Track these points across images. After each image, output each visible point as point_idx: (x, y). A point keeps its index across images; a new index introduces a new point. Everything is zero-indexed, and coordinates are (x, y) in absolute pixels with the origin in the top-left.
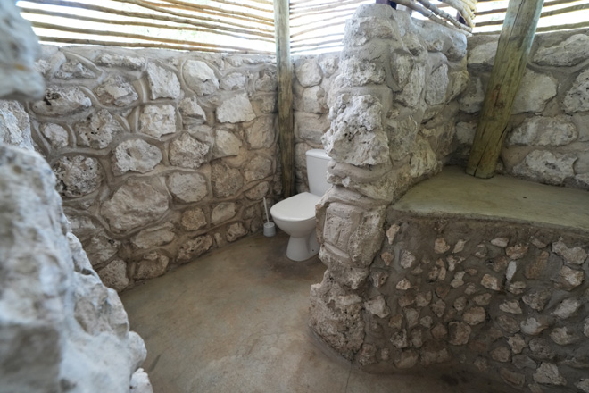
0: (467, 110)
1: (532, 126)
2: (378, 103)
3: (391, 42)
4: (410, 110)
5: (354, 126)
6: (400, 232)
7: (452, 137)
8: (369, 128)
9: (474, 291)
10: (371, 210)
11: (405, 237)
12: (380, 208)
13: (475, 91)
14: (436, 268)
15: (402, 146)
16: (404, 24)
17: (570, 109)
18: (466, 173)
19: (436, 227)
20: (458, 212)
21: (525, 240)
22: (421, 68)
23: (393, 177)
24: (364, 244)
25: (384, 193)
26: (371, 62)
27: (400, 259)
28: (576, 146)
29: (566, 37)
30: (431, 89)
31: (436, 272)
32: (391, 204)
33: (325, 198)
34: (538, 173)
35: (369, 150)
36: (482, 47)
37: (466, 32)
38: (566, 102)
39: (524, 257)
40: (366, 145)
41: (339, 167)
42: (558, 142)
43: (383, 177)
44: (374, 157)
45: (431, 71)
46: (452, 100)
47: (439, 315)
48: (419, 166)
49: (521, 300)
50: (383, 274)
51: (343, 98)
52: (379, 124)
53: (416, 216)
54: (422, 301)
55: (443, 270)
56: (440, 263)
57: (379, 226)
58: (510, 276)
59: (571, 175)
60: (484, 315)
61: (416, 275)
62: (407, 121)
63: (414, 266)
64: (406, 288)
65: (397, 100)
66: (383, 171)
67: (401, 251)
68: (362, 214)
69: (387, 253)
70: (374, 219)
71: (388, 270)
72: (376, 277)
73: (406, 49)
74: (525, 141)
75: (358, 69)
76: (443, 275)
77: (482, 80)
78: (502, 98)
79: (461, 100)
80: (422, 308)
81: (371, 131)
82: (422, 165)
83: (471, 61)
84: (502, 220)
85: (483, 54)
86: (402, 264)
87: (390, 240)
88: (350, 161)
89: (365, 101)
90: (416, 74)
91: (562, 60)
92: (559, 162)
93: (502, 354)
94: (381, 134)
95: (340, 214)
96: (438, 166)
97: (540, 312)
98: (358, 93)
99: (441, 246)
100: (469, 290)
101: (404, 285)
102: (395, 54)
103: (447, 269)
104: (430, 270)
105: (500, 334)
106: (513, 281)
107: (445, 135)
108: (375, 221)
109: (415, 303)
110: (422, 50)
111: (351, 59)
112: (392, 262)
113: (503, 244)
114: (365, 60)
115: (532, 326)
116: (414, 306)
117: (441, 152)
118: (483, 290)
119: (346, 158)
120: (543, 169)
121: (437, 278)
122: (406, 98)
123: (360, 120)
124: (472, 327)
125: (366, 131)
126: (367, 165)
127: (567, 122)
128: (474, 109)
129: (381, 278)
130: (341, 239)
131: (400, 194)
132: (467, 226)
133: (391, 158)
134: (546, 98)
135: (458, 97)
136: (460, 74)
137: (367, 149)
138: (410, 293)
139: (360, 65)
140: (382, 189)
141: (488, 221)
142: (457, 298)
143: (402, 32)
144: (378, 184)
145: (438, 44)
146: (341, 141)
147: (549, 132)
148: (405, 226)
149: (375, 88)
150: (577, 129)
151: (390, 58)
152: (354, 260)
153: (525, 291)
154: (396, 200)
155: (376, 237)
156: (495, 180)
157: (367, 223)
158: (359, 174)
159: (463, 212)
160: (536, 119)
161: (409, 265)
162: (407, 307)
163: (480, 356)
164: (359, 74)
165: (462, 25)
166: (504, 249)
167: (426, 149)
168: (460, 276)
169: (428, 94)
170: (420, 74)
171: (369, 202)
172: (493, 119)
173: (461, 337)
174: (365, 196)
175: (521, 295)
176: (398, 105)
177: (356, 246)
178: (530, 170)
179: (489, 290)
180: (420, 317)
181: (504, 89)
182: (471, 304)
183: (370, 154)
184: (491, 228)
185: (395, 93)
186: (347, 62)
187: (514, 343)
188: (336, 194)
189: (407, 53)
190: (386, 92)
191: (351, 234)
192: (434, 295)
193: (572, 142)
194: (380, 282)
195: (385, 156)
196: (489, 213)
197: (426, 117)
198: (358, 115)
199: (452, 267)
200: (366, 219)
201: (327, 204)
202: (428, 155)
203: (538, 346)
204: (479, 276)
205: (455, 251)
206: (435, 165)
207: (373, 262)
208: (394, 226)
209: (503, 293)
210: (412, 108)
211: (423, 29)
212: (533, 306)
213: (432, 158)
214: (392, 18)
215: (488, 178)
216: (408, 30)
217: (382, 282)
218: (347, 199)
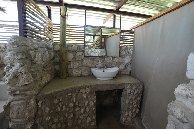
0: (56, 61)
1: (72, 64)
2: (25, 65)
3: (27, 47)
4: (38, 65)
5: (17, 73)
6: (43, 102)
7: (54, 69)
8: (23, 73)
9: (68, 109)
10: (30, 99)
11: (44, 103)
12: (33, 97)
13: (57, 57)
14: (57, 108)
15: (37, 76)
16: (31, 41)
17: (77, 60)
18: (60, 78)
19: (53, 96)
20: (58, 90)
21: (75, 92)
22: (39, 53)
23: (37, 85)
24: (30, 112)
25: (34, 92)
26: (20, 53)
27: (45, 111)
28: (80, 68)
29: (73, 45)
30: (44, 58)
31: (57, 109)
32: (37, 94)
33: (8, 101)
34: (76, 75)
35: (25, 80)
36: (56, 46)
37: (52, 42)
38: (76, 59)
39: (76, 95)
40: (23, 78)
41: (13, 88)
42: (77, 67)
43: (33, 87)
44: (27, 82)
45: (43, 53)
46: (52, 59)
47: (62, 121)
48: (45, 80)
49: (79, 106)
50: (40, 118)
51: (10, 64)
52: (27, 71)
53: (47, 95)
54: (56, 120)
55: (59, 108)
56: (58, 106)
57: (34, 103)
58: (75, 101)
59: (81, 74)
60: (73, 114)
61: (52, 113)
62: (38, 68)
63: (50, 111)
64: (49, 119)
65: (33, 62)
66: (32, 85)
67: (44, 108)
68: (27, 102)
69: (40, 111)
70: (32, 101)
71: (42, 116)
72: (38, 121)
73: (32, 49)
74: (71, 68)
75: (16, 55)
76: (59, 109)
77: (58, 54)
78: (64, 59)
79: (54, 59)
80: (56, 122)
81: (24, 74)
82: (46, 79)
83: (55, 49)
84: (69, 89)
85: (57, 48)
86: (46, 112)
87: (40, 106)
88: (18, 85)
89: (20, 65)
90: (38, 55)
91: (73, 50)
92: (78, 71)
93: (80, 122)
94: (28, 74)
95: (17, 105)
96: (52, 78)
97: (83, 107)
98: (17, 62)
99: (56, 101)
100: (67, 110)
101: (49, 118)
102: (29, 51)
103: (60, 107)
104: (55, 109)
105: (78, 117)
106: (76, 102)
107: (52, 69)
108: (33, 102)
109: (54, 122)
110: (39, 48)
111: (11, 52)
112: (42, 113)
113: (71, 94)
114: (18, 52)
115: (82, 111)
116: (54, 123)
117: (52, 74)
118: (70, 108)
119: (16, 84)
120: (76, 73)
121: (58, 111)
122: (35, 62)
123: (19, 71)
124: (71, 119)
125: (22, 74)
126: (25, 85)
127: (77, 63)
128: (58, 61)
129: (40, 120)
130: (19, 114)
131: (40, 90)
132: (61, 93)
133: (34, 80)
134: (72, 58)
135: (53, 59)
136: (52, 53)
137: (24, 80)
138: (51, 120)
139: (16, 53)
140: (33, 91)
141: (66, 90)
142: (65, 114)
143: (31, 44)
144: (31, 89)
145: (43, 46)
146: (12, 79)
147: (75, 65)
148: (44, 100)
149: (23, 60)
150: (79, 64)
151: (27, 51)
152: (27, 119)
153: (79, 103)
154: (39, 93)
155: (34, 107)
156: (67, 79)
157: (30, 103)
158: (22, 88)
159: (59, 90)
160: (72, 63)
161: (48, 111)
162: (52, 125)
163: (76, 126)
164: (16, 56)
165: (50, 40)
166: (71, 95)
167: (46, 74)
168: (64, 107)
169: (43, 59)
170: (39, 55)
171: (29, 96)
172: (63, 64)
173: (70, 124)
174: (27, 95)
175: (78, 105)
176: (33, 64)
177: (27, 114)
178: (74, 74)
179: (72, 107)
180: (57, 125)
181: (63, 56)
182: (69, 113)
183: (25, 81)
184: (67, 91)
185: (31, 61)
186: (10, 52)
187: (81, 117)
188: (13, 98)
189: (33, 50)
190: (28, 61)
191: (24, 110)
192: (59, 116)
193: (79, 67)
194: (40, 122)
195: (32, 80)
196: (66, 88)
197: (44, 66)
198: (18, 69)
199: (61, 106)
200: (29, 103)
201: (10, 103)
202: (48, 76)
203: (85, 115)
204: (68, 105)
205: (60, 101)
206: (51, 78)
207: (35, 116)
208: (40, 101)
209: (75, 106)
210: (39, 64)
211: (38, 42)
212: (81, 106)
213: (49, 76)
214: (26, 40)
215: (65, 78)
216: (33, 43)
217: (41, 121)
218: (19, 98)
